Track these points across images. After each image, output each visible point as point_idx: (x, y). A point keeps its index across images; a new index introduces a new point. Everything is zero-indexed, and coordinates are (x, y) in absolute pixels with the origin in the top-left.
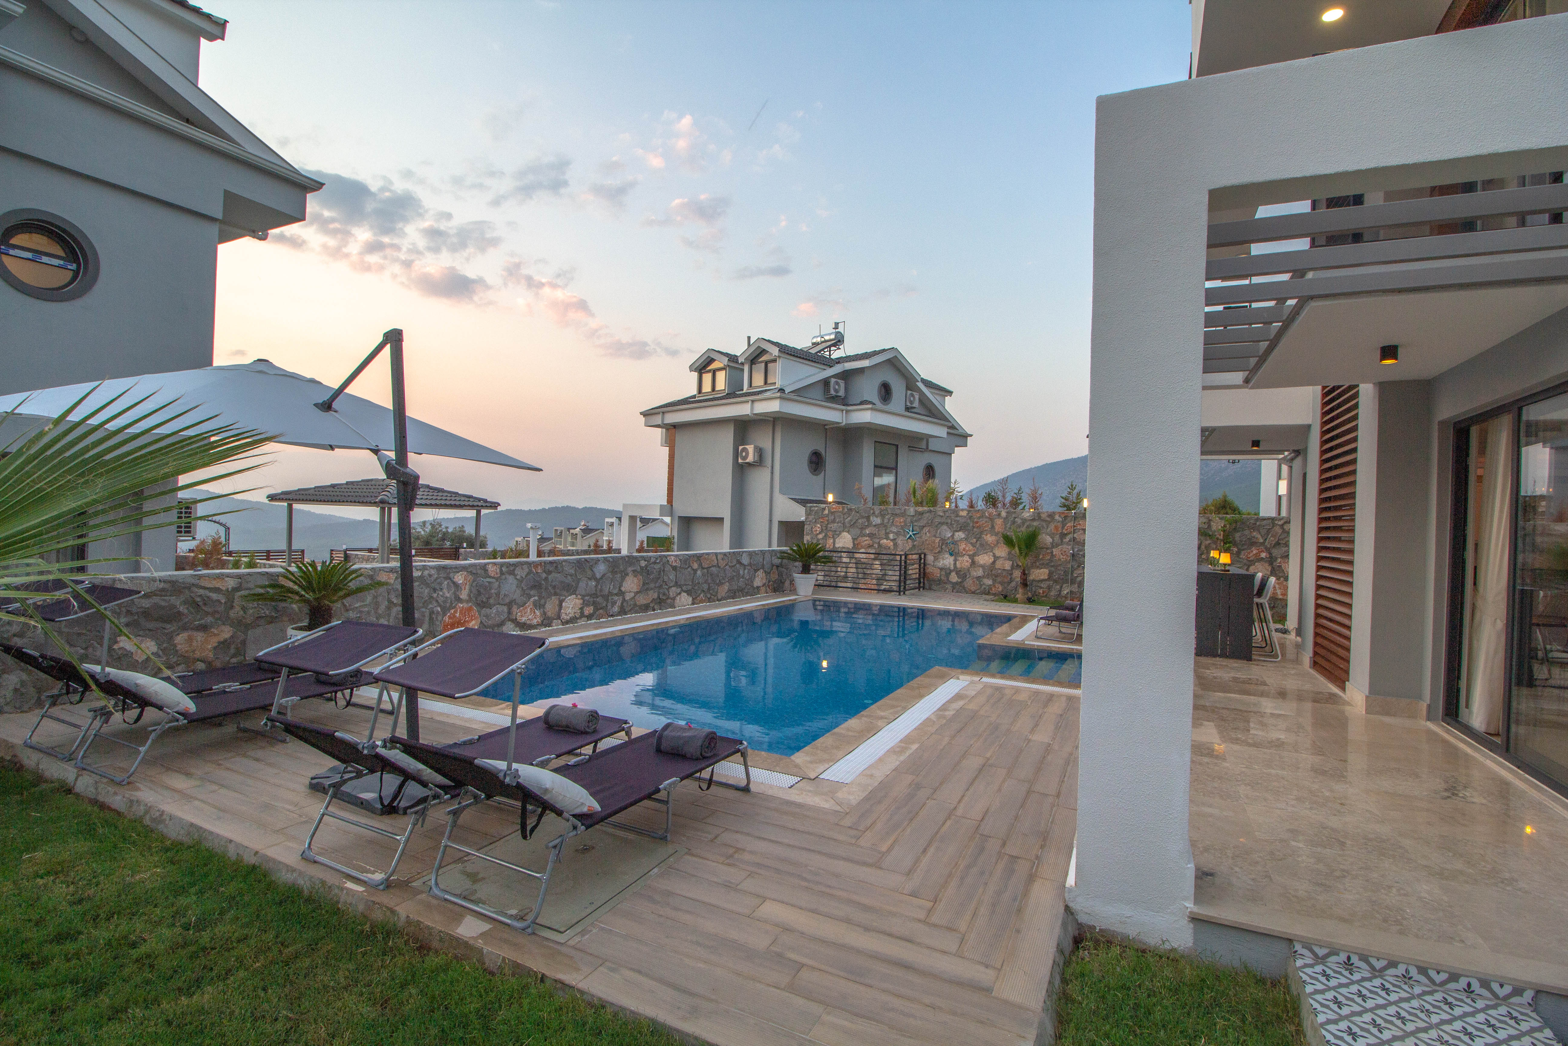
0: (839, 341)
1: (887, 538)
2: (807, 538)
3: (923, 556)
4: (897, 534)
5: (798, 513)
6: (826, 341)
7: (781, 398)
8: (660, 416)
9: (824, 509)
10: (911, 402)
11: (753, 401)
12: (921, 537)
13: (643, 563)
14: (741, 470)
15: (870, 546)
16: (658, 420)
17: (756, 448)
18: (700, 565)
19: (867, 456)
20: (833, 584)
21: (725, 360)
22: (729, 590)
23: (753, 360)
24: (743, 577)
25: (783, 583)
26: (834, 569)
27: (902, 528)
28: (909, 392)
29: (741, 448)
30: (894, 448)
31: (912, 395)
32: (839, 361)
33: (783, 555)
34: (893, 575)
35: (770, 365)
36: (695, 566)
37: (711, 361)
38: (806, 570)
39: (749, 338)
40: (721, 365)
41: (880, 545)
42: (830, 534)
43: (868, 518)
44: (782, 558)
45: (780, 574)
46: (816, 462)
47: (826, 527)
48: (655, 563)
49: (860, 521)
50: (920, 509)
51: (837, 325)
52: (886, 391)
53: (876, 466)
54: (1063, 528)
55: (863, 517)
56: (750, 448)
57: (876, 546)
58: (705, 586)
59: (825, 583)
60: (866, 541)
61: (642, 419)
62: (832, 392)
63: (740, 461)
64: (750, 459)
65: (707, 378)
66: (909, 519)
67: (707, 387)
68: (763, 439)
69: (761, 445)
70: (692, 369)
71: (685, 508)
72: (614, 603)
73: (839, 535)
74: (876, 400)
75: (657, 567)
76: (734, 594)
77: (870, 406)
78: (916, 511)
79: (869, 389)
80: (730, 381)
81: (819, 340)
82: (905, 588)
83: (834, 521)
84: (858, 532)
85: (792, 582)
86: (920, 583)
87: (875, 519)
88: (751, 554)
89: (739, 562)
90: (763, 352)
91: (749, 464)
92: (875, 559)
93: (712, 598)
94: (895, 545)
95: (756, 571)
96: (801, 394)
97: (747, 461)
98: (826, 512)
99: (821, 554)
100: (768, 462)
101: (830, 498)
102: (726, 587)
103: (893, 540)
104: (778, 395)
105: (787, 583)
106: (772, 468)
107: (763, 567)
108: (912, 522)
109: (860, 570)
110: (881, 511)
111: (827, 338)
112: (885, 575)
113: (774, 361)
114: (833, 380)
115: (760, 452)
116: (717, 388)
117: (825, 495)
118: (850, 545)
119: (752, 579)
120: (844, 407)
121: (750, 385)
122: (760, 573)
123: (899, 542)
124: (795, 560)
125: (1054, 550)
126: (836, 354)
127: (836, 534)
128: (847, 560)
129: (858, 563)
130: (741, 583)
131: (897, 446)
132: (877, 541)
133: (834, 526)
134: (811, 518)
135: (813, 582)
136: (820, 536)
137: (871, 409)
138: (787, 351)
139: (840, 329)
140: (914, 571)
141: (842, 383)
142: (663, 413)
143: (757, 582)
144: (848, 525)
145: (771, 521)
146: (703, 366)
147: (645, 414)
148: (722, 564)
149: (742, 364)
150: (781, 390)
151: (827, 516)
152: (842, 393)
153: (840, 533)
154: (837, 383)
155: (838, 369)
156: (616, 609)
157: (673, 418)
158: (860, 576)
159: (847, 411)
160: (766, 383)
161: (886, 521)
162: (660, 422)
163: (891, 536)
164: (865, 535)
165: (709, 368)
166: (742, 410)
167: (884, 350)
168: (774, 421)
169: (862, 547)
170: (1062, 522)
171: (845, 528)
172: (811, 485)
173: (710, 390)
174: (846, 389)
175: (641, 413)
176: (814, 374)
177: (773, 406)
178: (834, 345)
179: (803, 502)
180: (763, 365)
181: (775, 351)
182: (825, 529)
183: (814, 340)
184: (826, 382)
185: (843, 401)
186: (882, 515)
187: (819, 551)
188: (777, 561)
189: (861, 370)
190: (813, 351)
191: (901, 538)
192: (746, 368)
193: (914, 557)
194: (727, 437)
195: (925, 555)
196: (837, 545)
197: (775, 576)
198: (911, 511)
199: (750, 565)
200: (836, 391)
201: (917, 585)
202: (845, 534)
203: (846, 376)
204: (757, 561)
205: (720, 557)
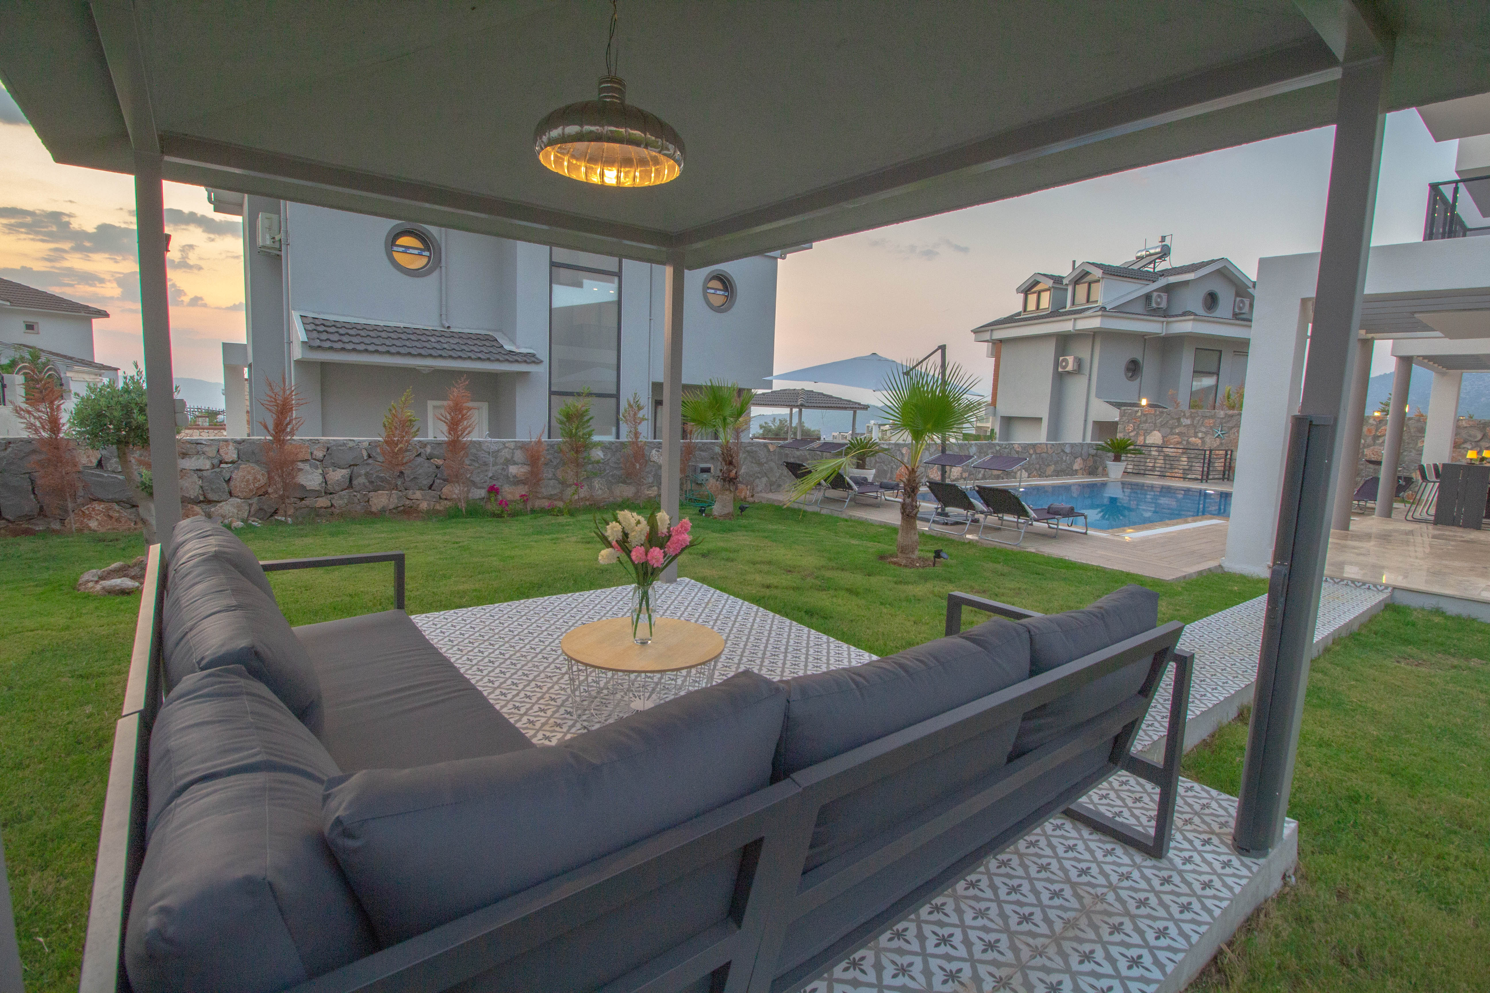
0: (1165, 254)
1: (1196, 437)
2: (1119, 436)
3: (1229, 452)
4: (1206, 433)
5: (1113, 415)
6: (1151, 255)
7: (1102, 316)
8: (989, 333)
9: (1137, 411)
10: (1240, 308)
11: (1075, 319)
12: (1229, 436)
13: (998, 448)
14: (1060, 378)
15: (1178, 443)
16: (987, 336)
17: (1075, 358)
18: (1035, 451)
19: (1187, 361)
20: (1142, 472)
21: (1050, 283)
22: (1054, 471)
23: (1077, 281)
24: (1065, 461)
25: (1097, 469)
26: (1143, 460)
27: (1211, 428)
28: (1238, 299)
29: (1061, 358)
30: (1218, 353)
31: (1242, 302)
32: (1164, 273)
33: (1098, 448)
34: (1198, 467)
35: (1092, 285)
36: (1031, 451)
37: (1037, 283)
38: (1117, 459)
39: (1074, 262)
40: (1047, 287)
41: (1188, 442)
42: (1141, 432)
43: (1179, 419)
44: (1097, 449)
45: (1095, 462)
46: (1134, 368)
47: (1138, 426)
48: (1005, 448)
49: (1171, 422)
50: (1231, 412)
51: (1163, 239)
52: (1212, 300)
53: (1194, 372)
54: (1377, 430)
55: (1173, 419)
56: (1070, 359)
57: (1185, 443)
58: (1038, 466)
59: (1135, 471)
60: (1176, 438)
61: (973, 335)
62: (1154, 305)
63: (1060, 370)
64: (1070, 368)
65: (1032, 298)
66: (1218, 421)
67: (1032, 306)
68: (1084, 352)
69: (1080, 355)
70: (1018, 291)
71: (1005, 409)
72: (980, 472)
73: (1149, 433)
74: (1200, 310)
75: (1006, 450)
76: (1057, 474)
77: (1192, 317)
78: (1226, 414)
79: (1194, 301)
80: (1053, 301)
81: (1144, 253)
82: (1207, 477)
83: (1146, 422)
84: (1169, 431)
85: (1105, 468)
86: (1224, 475)
87: (1185, 420)
88: (1072, 445)
89: (1063, 451)
90: (1087, 273)
91: (1068, 372)
92: (1183, 453)
93: (1042, 475)
94: (1203, 443)
95: (1076, 458)
96: (1121, 310)
97: (1067, 369)
98: (1139, 414)
99: (1132, 447)
100: (1087, 372)
101: (1144, 402)
102: (1052, 468)
103: (1201, 438)
104: (1100, 313)
105: (1101, 469)
106: (1090, 375)
107: (1081, 455)
108: (1221, 423)
109: (1167, 462)
110: (1192, 413)
111: (1152, 251)
112: (1192, 466)
113: (1098, 281)
114: (1155, 294)
115: (1079, 362)
116: (1041, 307)
117: (1140, 400)
118: (1159, 442)
119: (1072, 464)
120: (1165, 319)
121: (1073, 304)
122: (1079, 460)
123: (1208, 439)
124: (1109, 451)
125: (1365, 450)
126: (1161, 266)
127: (1147, 433)
128: (1156, 453)
129: (1166, 457)
130: (1064, 466)
131: (1221, 352)
132: (1186, 438)
133: (1145, 426)
134: (1124, 418)
135: (1122, 469)
136: (1132, 434)
137: (1194, 320)
138: (1111, 272)
139: (1167, 242)
140: (1220, 464)
141: (1164, 296)
142: (992, 330)
143: (1076, 467)
144: (1158, 425)
145: (1086, 421)
146: (1028, 289)
147: (975, 331)
148: (1050, 451)
149: (1067, 285)
150: (1103, 309)
151: (1140, 417)
152: (1164, 305)
153: (1152, 431)
154: (1159, 296)
155: (1162, 282)
156: (980, 476)
157: (1001, 334)
158: (1168, 466)
159: (1168, 323)
160: (1088, 301)
161: (1195, 422)
162: (988, 338)
163: (1200, 435)
164: (1174, 434)
165: (1033, 290)
166: (1066, 326)
167: (1213, 261)
168: (1094, 335)
169: (1171, 444)
170: (1377, 425)
171: (1155, 427)
172: (1127, 389)
173: (1034, 308)
174: (1169, 301)
175: (972, 331)
176: (1135, 290)
177: (1095, 323)
178: (1159, 258)
179: (1118, 405)
180: (1086, 285)
181: (1098, 273)
182: (1137, 428)
183: (1139, 254)
184: (1148, 297)
185: (1165, 313)
186: (1192, 417)
187: (1130, 445)
188: (1093, 452)
189: (1186, 283)
190: (1135, 267)
191: (1209, 436)
192: (1070, 289)
193: (1221, 452)
194: (1049, 350)
195: (1232, 451)
196: (1147, 442)
197: (1090, 463)
198: (1221, 414)
199: (1071, 453)
200: (1158, 303)
201: (1221, 476)
202: (1156, 432)
203: (1169, 289)
204: (1076, 450)
205: (1049, 446)
